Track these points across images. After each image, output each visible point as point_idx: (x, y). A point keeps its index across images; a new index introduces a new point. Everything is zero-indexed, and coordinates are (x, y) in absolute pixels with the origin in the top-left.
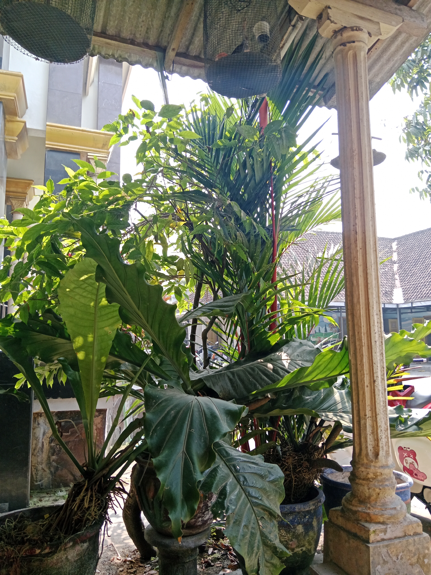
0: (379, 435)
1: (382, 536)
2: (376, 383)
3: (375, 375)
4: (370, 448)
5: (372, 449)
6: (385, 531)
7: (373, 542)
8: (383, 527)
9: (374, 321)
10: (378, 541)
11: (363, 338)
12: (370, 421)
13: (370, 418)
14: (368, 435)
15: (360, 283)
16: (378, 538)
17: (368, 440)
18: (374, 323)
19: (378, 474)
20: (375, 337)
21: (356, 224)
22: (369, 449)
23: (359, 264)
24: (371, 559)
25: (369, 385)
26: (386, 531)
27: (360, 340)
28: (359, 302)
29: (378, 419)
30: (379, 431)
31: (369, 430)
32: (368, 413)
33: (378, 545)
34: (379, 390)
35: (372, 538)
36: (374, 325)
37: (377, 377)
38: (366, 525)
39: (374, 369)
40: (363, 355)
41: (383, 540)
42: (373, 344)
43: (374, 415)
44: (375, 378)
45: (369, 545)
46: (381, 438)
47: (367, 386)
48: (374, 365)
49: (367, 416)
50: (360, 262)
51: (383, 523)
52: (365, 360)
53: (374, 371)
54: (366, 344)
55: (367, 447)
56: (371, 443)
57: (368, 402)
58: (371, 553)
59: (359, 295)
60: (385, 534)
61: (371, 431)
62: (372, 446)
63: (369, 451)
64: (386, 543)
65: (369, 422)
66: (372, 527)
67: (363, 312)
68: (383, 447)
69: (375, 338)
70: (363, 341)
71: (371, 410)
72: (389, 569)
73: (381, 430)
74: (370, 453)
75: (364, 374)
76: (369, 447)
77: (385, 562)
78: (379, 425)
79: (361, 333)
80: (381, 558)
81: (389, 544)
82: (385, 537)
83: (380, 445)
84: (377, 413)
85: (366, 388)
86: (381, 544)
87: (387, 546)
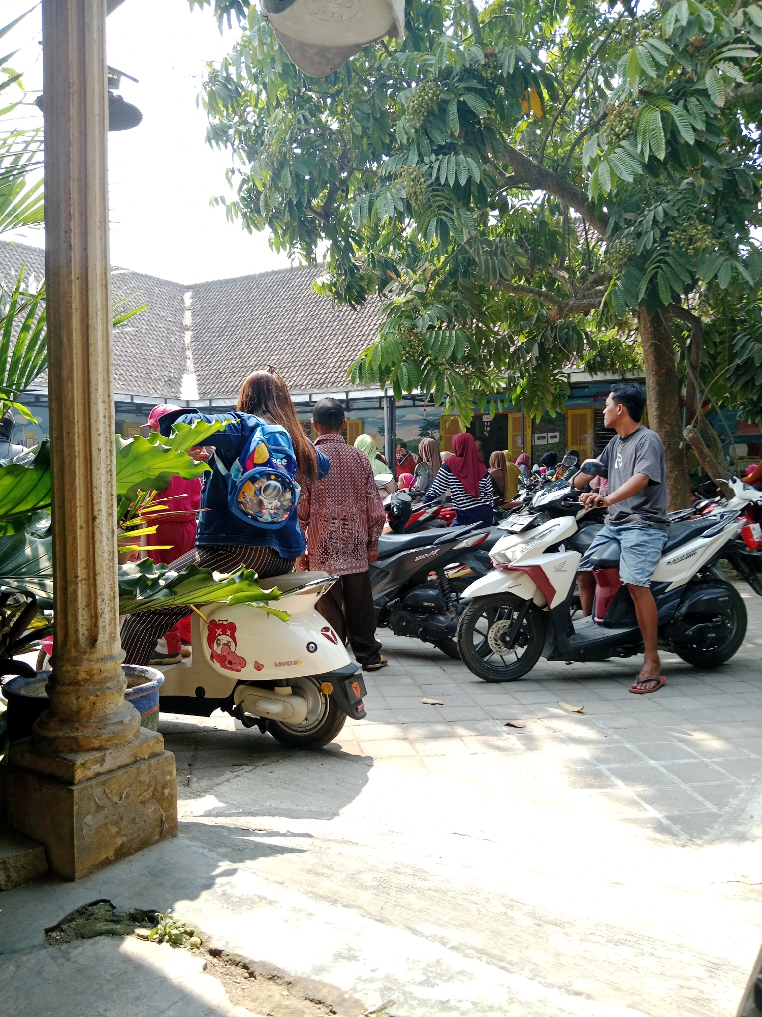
0: (99, 607)
1: (97, 768)
2: (97, 521)
3: (96, 508)
4: (83, 631)
5: (86, 633)
6: (102, 761)
7: (80, 782)
8: (98, 754)
9: (97, 412)
10: (90, 779)
11: (76, 444)
12: (84, 587)
13: (84, 582)
14: (80, 610)
15: (74, 342)
16: (89, 773)
17: (80, 618)
18: (97, 416)
19: (95, 672)
20: (98, 442)
21: (70, 230)
22: (80, 634)
23: (73, 306)
24: (75, 808)
25: (84, 526)
26: (104, 760)
27: (72, 446)
28: (71, 378)
29: (98, 582)
30: (99, 601)
31: (81, 601)
32: (81, 573)
33: (89, 784)
34: (101, 533)
35: (79, 774)
36: (97, 421)
37: (100, 510)
38: (70, 757)
39: (95, 497)
40: (75, 473)
41: (98, 775)
42: (94, 453)
43: (91, 575)
44: (96, 513)
45: (74, 788)
46: (103, 613)
47: (81, 527)
48: (94, 490)
49: (79, 579)
50: (76, 304)
51: (100, 749)
52: (79, 482)
53: (95, 501)
54: (82, 455)
55: (77, 631)
56: (84, 623)
57: (81, 554)
58: (76, 799)
59: (72, 364)
60: (101, 765)
61: (84, 603)
62: (85, 628)
63: (80, 636)
64: (102, 778)
65: (82, 589)
66: (80, 759)
67: (78, 396)
68: (104, 627)
69: (98, 444)
70: (77, 449)
71: (87, 567)
72: (106, 818)
73: (103, 600)
74: (83, 640)
75: (76, 507)
76: (80, 630)
77: (99, 808)
78: (99, 591)
79: (74, 434)
80: (92, 803)
81: (107, 779)
82: (102, 770)
83: (101, 624)
84: (97, 571)
85: (79, 531)
86: (94, 782)
87: (104, 783)
